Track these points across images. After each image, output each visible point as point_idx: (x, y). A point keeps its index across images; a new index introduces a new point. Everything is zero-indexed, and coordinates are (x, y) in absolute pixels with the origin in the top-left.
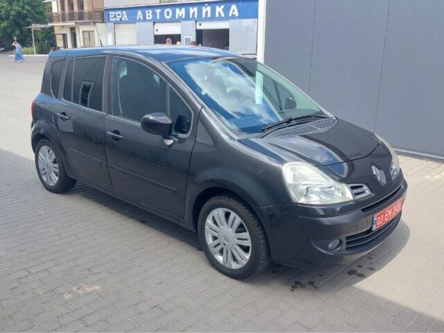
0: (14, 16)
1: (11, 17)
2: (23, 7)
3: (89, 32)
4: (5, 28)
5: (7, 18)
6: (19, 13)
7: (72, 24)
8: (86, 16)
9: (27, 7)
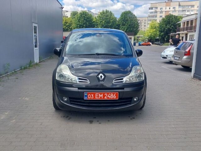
0: (166, 30)
1: (165, 31)
2: (171, 26)
3: (192, 35)
4: (162, 35)
5: (164, 31)
6: (169, 29)
7: (185, 32)
8: (189, 29)
9: (172, 26)
